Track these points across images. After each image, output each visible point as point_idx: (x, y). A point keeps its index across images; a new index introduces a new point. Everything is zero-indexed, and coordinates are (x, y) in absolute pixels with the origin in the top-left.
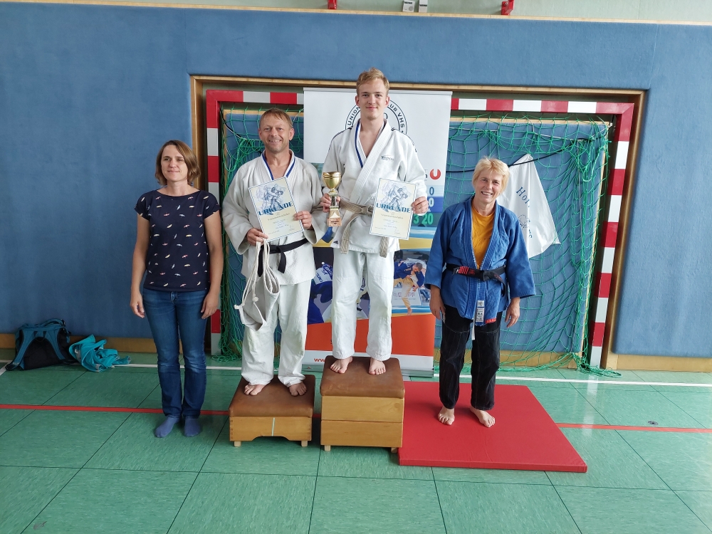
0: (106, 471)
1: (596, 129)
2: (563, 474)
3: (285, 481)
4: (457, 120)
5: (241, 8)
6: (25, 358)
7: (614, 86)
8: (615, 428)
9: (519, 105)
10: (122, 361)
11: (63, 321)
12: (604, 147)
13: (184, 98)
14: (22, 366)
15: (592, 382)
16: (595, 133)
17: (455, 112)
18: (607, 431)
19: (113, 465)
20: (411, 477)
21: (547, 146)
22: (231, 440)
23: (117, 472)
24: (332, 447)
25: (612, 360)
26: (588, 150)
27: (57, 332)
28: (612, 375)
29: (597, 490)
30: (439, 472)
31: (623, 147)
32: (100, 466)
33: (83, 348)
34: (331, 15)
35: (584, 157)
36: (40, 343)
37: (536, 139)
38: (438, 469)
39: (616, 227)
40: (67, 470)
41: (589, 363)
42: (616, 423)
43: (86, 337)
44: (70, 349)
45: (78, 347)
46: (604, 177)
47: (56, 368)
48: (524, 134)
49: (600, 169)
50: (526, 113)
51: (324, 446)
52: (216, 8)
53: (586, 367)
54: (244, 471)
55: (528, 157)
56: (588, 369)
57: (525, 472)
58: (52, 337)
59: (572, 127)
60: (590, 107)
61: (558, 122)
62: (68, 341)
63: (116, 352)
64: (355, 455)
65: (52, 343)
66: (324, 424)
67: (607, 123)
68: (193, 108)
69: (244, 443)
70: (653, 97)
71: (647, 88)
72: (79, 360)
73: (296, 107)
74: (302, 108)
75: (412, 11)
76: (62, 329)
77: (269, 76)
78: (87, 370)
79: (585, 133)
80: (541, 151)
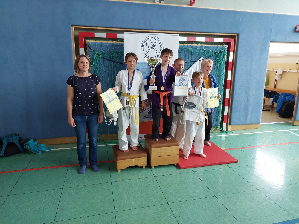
0: (73, 188)
1: (223, 48)
2: (231, 164)
3: (145, 180)
6: (5, 153)
7: (229, 32)
9: (198, 39)
10: (49, 148)
12: (226, 54)
14: (4, 155)
15: (224, 135)
18: (237, 150)
19: (75, 185)
20: (185, 172)
21: (208, 54)
22: (118, 169)
23: (79, 187)
24: (155, 167)
25: (230, 128)
26: (221, 55)
27: (18, 139)
28: (230, 132)
31: (231, 54)
33: (30, 145)
34: (128, 2)
35: (220, 58)
36: (11, 145)
37: (205, 51)
38: (193, 168)
39: (230, 82)
40: (57, 190)
41: (222, 129)
42: (239, 147)
43: (29, 140)
44: (24, 147)
45: (28, 145)
46: (226, 65)
48: (200, 50)
49: (224, 62)
50: (200, 42)
51: (152, 167)
53: (222, 131)
55: (202, 58)
58: (16, 141)
59: (216, 47)
60: (221, 40)
61: (211, 45)
62: (22, 143)
63: (44, 145)
65: (17, 144)
66: (152, 159)
67: (226, 45)
68: (73, 39)
69: (122, 170)
70: (240, 36)
71: (238, 33)
72: (30, 150)
73: (117, 39)
74: (122, 40)
75: (159, 3)
76: (19, 137)
77: (106, 26)
78: (35, 154)
79: (220, 49)
80: (206, 56)
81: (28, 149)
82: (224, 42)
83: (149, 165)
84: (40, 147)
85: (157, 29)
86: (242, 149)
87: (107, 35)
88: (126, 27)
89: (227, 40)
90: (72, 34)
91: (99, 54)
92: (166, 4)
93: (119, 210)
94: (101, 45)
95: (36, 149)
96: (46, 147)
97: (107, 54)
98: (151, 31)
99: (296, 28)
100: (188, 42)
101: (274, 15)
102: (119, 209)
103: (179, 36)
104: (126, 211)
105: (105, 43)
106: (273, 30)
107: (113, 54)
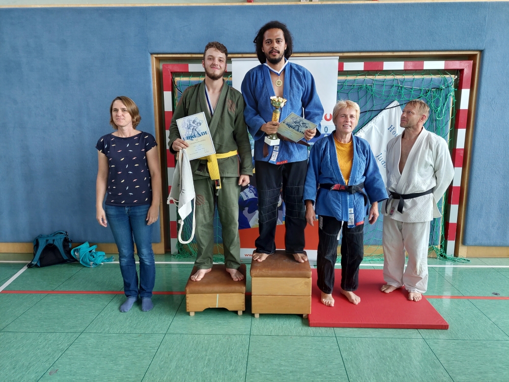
0: (99, 334)
1: (445, 80)
2: (431, 331)
3: (228, 339)
4: (343, 78)
5: (185, 5)
6: (41, 259)
7: (458, 48)
8: (468, 298)
9: (388, 66)
10: (108, 259)
11: (66, 232)
12: (452, 94)
13: (147, 70)
14: (39, 264)
15: (449, 266)
16: (444, 84)
17: (341, 72)
18: (462, 300)
19: (104, 330)
20: (318, 335)
21: (409, 94)
22: (188, 311)
23: (107, 335)
24: (261, 315)
25: (463, 251)
26: (440, 96)
27: (62, 240)
28: (463, 261)
29: (457, 341)
30: (340, 331)
31: (465, 93)
32: (95, 331)
33: (81, 251)
34: (249, 6)
35: (437, 101)
36: (51, 248)
37: (401, 89)
38: (338, 329)
39: (462, 152)
40: (72, 334)
41: (446, 253)
42: (468, 295)
43: (83, 243)
44: (72, 251)
45: (77, 251)
46: (452, 115)
47: (63, 265)
48: (392, 86)
49: (449, 110)
50: (393, 71)
51: (254, 314)
52: (167, 5)
53: (443, 256)
54: (197, 333)
55: (395, 103)
56: (445, 257)
57: (403, 330)
58: (59, 244)
59: (427, 80)
60: (440, 65)
61: (417, 77)
62: (70, 247)
63: (104, 253)
64: (277, 320)
65: (59, 249)
66: (253, 297)
67: (453, 76)
68: (153, 77)
70: (487, 55)
71: (482, 49)
72: (78, 260)
74: (230, 74)
75: (307, 1)
76: (66, 238)
78: (85, 267)
79: (437, 84)
80: (405, 98)
81: (77, 258)
82: (448, 68)
89: (456, 65)
90: (151, 67)
96: (105, 258)
100: (367, 73)
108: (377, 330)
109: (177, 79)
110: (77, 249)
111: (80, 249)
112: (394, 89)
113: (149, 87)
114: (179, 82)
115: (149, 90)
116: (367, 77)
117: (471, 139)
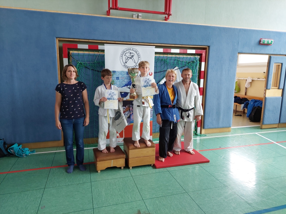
0: (55, 188)
1: (196, 58)
3: (122, 179)
4: (156, 55)
7: (200, 45)
8: (211, 150)
9: (173, 51)
10: (33, 152)
11: (3, 139)
12: (198, 64)
13: (54, 46)
15: (198, 138)
16: (195, 60)
21: (182, 64)
22: (97, 170)
23: (60, 187)
24: (133, 167)
25: (203, 131)
26: (194, 65)
28: (204, 136)
31: (203, 64)
33: (14, 149)
34: (108, 18)
35: (193, 67)
37: (179, 62)
38: (168, 168)
39: (202, 89)
40: (39, 190)
42: (211, 148)
43: (13, 144)
44: (9, 151)
46: (198, 74)
47: (4, 158)
49: (197, 71)
50: (175, 53)
51: (129, 167)
52: (66, 13)
54: (106, 179)
55: (177, 68)
56: (197, 134)
58: (1, 146)
59: (189, 58)
60: (193, 51)
61: (185, 56)
63: (28, 149)
64: (141, 168)
65: (1, 148)
66: (130, 159)
67: (198, 56)
68: (57, 50)
69: (101, 171)
70: (211, 48)
71: (209, 46)
72: (14, 154)
73: (98, 50)
74: (103, 51)
75: (137, 18)
76: (4, 142)
77: (88, 39)
78: (19, 157)
79: (192, 60)
80: (180, 66)
81: (13, 153)
82: (196, 53)
83: (127, 166)
84: (24, 151)
85: (135, 41)
86: (214, 151)
87: (89, 46)
88: (107, 40)
89: (199, 51)
90: (56, 45)
91: (81, 64)
92: (143, 20)
93: (97, 207)
94: (83, 55)
95: (21, 152)
96: (29, 151)
97: (89, 63)
98: (130, 43)
99: (260, 41)
100: (163, 53)
101: (240, 30)
102: (98, 205)
103: (155, 48)
104: (104, 208)
105: (87, 54)
106: (240, 43)
107: (94, 63)
108: (183, 166)
109: (71, 52)
110: (11, 148)
111: (13, 148)
112: (176, 61)
113: (55, 55)
114: (73, 54)
115: (55, 57)
116: (165, 55)
117: (205, 83)
